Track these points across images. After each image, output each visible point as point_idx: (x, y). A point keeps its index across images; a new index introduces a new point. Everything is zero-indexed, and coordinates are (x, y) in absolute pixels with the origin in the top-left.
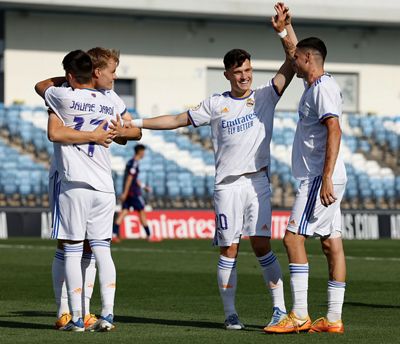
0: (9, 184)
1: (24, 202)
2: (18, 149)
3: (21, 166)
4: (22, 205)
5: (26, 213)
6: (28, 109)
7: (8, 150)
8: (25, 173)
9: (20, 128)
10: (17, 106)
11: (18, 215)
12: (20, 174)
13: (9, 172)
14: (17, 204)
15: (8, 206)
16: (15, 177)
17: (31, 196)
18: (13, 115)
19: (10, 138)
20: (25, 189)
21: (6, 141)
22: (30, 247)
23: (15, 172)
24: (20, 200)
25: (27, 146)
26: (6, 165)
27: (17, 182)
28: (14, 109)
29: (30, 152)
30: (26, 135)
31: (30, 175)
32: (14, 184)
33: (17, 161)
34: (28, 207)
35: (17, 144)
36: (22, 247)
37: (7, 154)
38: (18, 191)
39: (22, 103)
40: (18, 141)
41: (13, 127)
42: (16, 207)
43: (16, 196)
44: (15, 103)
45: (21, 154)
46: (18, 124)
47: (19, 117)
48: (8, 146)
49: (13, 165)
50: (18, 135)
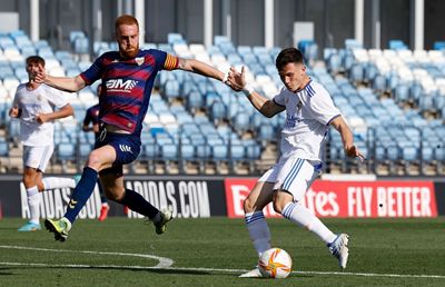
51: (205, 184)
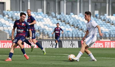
51: (77, 42)
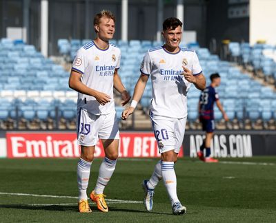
0: (254, 111)
1: (266, 126)
2: (261, 81)
3: (263, 96)
4: (264, 129)
5: (267, 135)
6: (269, 47)
7: (252, 83)
8: (267, 102)
9: (262, 64)
10: (260, 45)
11: (261, 137)
12: (262, 102)
13: (254, 100)
14: (260, 128)
15: (252, 129)
16: (259, 105)
17: (272, 121)
18: (256, 52)
19: (254, 72)
20: (267, 115)
21: (250, 75)
22: (271, 164)
23: (258, 101)
24: (262, 124)
25: (268, 79)
26: (251, 95)
27: (260, 109)
28: (257, 48)
29: (270, 84)
30: (268, 70)
31: (271, 104)
32: (258, 111)
33: (260, 91)
34: (269, 130)
35: (260, 77)
36: (265, 164)
37: (252, 86)
38: (260, 117)
39: (264, 42)
40: (261, 75)
41: (256, 63)
42: (259, 130)
43: (259, 121)
44: (258, 43)
45: (263, 85)
46: (260, 60)
47: (262, 54)
48: (252, 79)
49: (256, 95)
50: (261, 70)
